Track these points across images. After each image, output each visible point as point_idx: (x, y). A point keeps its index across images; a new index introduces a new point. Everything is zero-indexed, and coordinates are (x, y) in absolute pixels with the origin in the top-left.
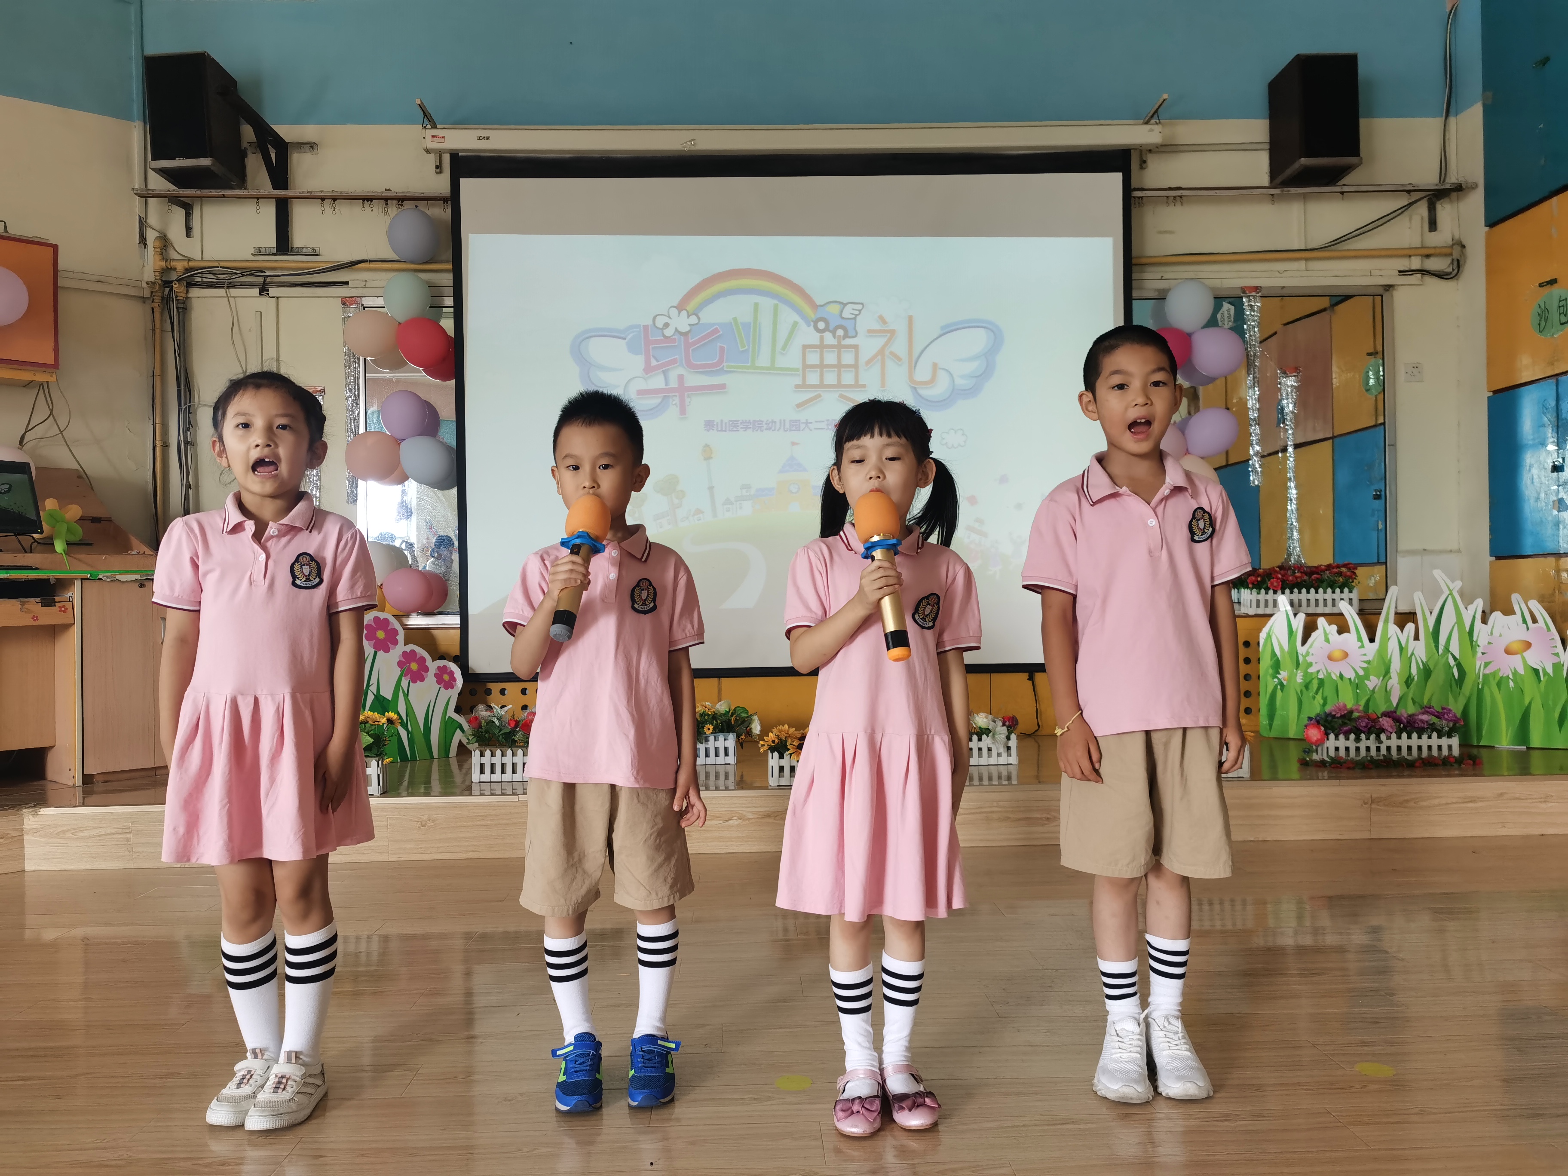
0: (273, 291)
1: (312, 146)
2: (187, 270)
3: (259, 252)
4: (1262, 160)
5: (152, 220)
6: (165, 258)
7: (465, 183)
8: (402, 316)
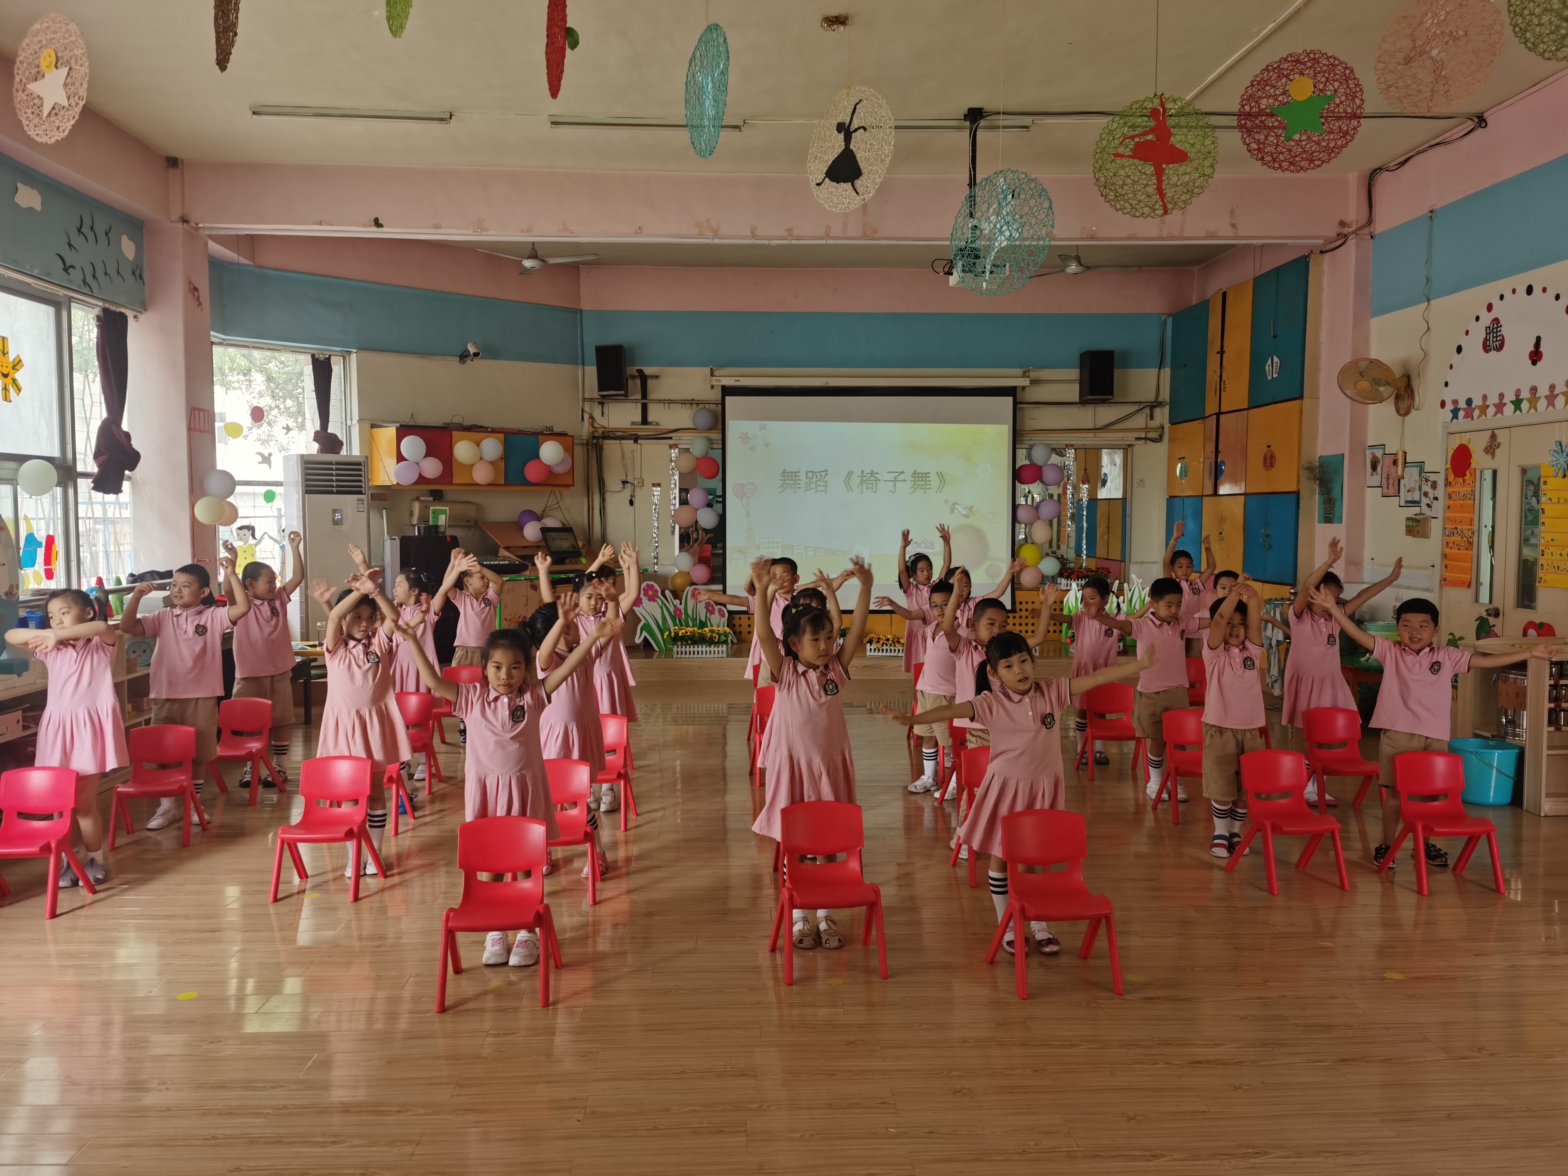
0: (639, 441)
1: (657, 377)
2: (603, 432)
3: (633, 423)
4: (1076, 387)
5: (586, 409)
6: (593, 427)
7: (728, 398)
8: (699, 456)
